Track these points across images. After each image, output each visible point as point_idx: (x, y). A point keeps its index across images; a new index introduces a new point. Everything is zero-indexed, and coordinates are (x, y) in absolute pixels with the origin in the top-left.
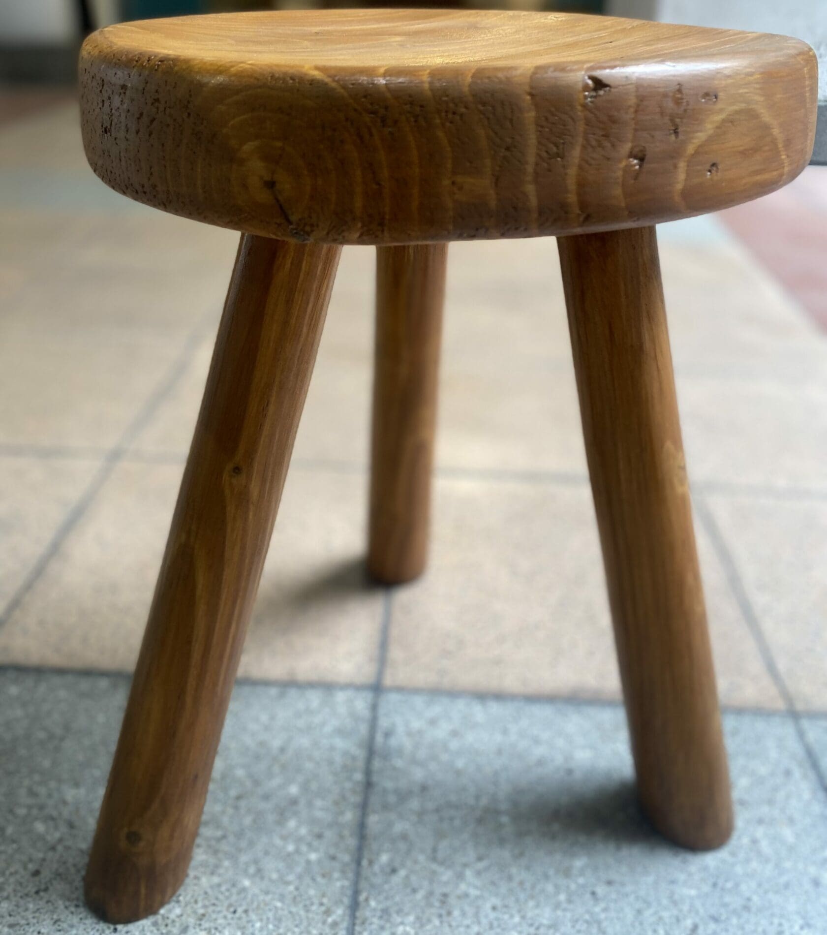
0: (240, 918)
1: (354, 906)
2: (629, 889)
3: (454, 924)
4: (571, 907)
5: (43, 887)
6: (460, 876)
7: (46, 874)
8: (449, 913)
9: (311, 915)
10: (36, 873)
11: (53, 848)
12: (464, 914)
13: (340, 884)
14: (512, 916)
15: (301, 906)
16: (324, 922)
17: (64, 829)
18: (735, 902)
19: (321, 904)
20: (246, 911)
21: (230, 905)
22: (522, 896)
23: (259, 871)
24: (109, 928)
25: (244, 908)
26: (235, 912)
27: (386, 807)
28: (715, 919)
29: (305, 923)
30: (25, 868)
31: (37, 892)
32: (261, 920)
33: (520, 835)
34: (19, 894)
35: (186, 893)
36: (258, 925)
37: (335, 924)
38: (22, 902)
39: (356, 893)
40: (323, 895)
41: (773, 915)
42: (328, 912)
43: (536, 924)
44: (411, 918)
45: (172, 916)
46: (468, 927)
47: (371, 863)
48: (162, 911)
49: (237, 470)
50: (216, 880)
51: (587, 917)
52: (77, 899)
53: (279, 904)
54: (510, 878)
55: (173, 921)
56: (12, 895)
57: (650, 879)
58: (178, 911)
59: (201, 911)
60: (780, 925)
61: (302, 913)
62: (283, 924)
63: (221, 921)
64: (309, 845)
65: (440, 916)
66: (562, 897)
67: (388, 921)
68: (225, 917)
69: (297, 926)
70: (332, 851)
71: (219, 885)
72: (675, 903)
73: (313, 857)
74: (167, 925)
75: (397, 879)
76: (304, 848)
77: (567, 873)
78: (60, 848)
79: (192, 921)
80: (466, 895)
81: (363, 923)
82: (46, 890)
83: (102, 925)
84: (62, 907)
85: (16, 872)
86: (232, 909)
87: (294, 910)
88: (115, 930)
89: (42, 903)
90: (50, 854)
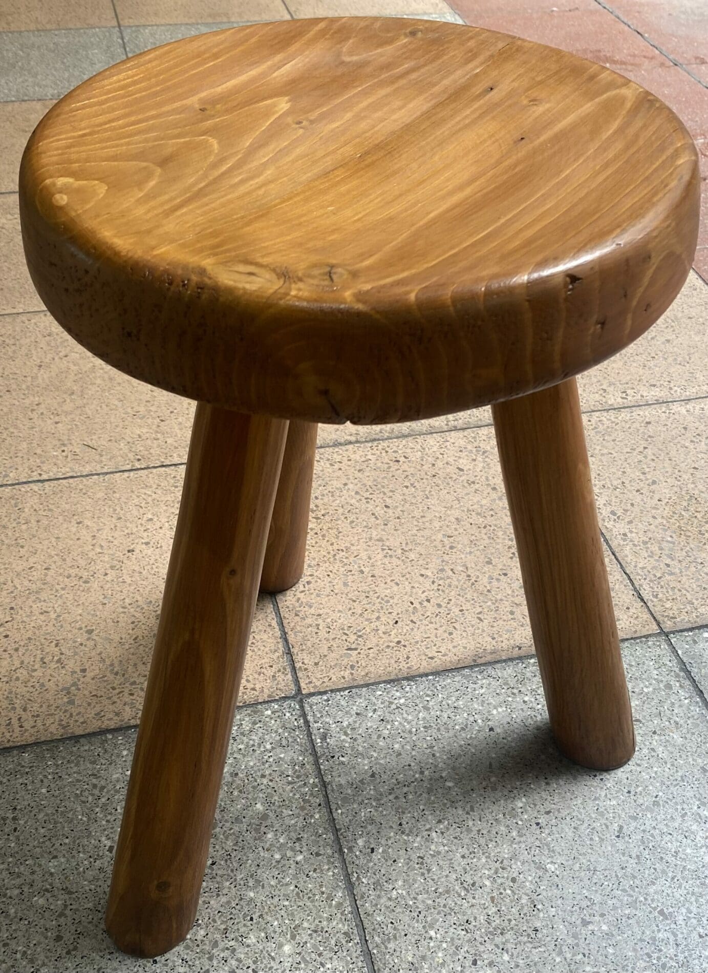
0: (258, 923)
1: (350, 886)
2: (564, 813)
3: (435, 877)
4: (522, 839)
5: (71, 947)
6: (429, 839)
7: (68, 937)
8: (429, 871)
9: (316, 904)
10: (59, 938)
11: (62, 915)
12: (441, 868)
13: (331, 874)
14: (479, 859)
15: (306, 898)
16: (330, 906)
17: (63, 897)
18: (648, 801)
19: (323, 893)
20: (261, 916)
21: (245, 916)
22: (482, 841)
23: (258, 881)
24: (149, 962)
25: (258, 914)
26: (252, 919)
27: (345, 800)
28: (635, 818)
29: (314, 912)
30: (46, 938)
31: (68, 953)
32: (277, 919)
33: (466, 794)
34: (53, 959)
35: (203, 914)
36: (276, 923)
37: (339, 905)
38: (59, 964)
39: (348, 876)
40: (321, 886)
41: (676, 803)
42: (330, 898)
43: (500, 860)
44: (400, 883)
45: (199, 938)
46: (447, 876)
47: (350, 849)
48: (188, 937)
49: (233, 572)
50: (224, 899)
51: (537, 843)
52: (109, 948)
53: (286, 903)
54: (469, 830)
55: (202, 941)
56: (46, 961)
57: (579, 801)
58: (202, 932)
59: (223, 927)
60: (683, 809)
61: (308, 904)
62: (297, 918)
63: (242, 930)
64: (292, 849)
65: (423, 874)
66: (514, 834)
67: (381, 889)
68: (245, 925)
69: (308, 915)
70: (315, 849)
71: (229, 902)
72: (602, 814)
73: (300, 858)
74: (198, 946)
75: (376, 856)
76: (289, 854)
77: (513, 814)
78: (67, 912)
79: (218, 936)
80: (439, 853)
81: (362, 897)
82: (75, 949)
83: (141, 962)
84: (98, 958)
85: (39, 943)
86: (249, 918)
87: (300, 904)
88: (155, 962)
89: (78, 960)
90: (62, 920)
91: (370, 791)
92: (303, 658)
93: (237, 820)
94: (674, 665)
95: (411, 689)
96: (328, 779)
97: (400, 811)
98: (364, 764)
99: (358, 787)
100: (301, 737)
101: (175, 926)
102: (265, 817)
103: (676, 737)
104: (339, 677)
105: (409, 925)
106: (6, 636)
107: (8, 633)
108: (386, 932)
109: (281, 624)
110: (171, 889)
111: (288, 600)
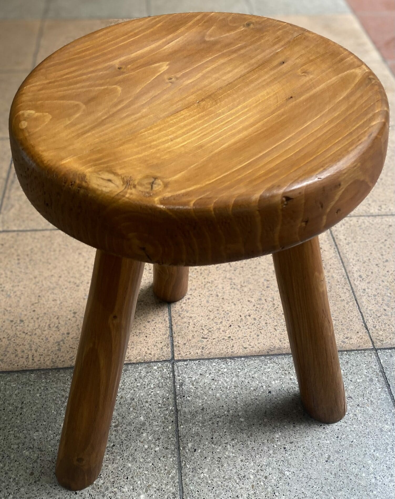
0: (130, 481)
1: (180, 468)
2: (300, 444)
3: (225, 470)
4: (275, 455)
5: (37, 479)
6: (225, 448)
7: (36, 474)
8: (222, 466)
9: (161, 475)
10: (32, 474)
11: (36, 462)
12: (229, 465)
13: (172, 460)
14: (250, 463)
15: (156, 471)
16: (168, 477)
17: (38, 452)
18: (346, 443)
19: (166, 470)
20: (132, 477)
21: (124, 476)
22: (253, 454)
23: (134, 459)
24: (73, 493)
25: (131, 476)
27: (186, 421)
28: (338, 452)
29: (159, 479)
30: (26, 473)
31: (35, 482)
32: (140, 480)
33: (250, 426)
34: (27, 484)
35: (103, 473)
36: (139, 482)
37: (173, 477)
38: (30, 487)
39: (180, 462)
40: (165, 466)
41: (362, 447)
42: (169, 473)
43: (261, 465)
44: (206, 470)
45: (100, 484)
46: (231, 470)
47: (184, 448)
48: (95, 483)
49: (115, 317)
50: (115, 466)
51: (283, 459)
52: (55, 483)
53: (146, 472)
54: (247, 447)
55: (101, 486)
56: (24, 484)
57: (310, 438)
58: (102, 481)
59: (112, 480)
60: (365, 451)
61: (157, 474)
62: (150, 481)
63: (122, 483)
64: (154, 444)
65: (219, 467)
66: (271, 452)
67: (196, 472)
68: (123, 481)
69: (156, 481)
70: (166, 445)
71: (118, 467)
72: (320, 448)
73: (157, 449)
74: (98, 488)
75: (196, 454)
76: (152, 446)
77: (273, 441)
78: (39, 461)
79: (109, 485)
80: (229, 457)
81: (185, 475)
82: (39, 480)
83: (69, 492)
84: (49, 487)
85: (22, 475)
86: (126, 477)
87: (153, 474)
88: (76, 493)
89: (39, 487)
90: (35, 464)
91: (200, 417)
92: (178, 340)
93: (130, 424)
94: (377, 368)
95: (231, 364)
96: (179, 408)
97: (213, 431)
98: (199, 402)
99: (194, 415)
100: (170, 383)
101: (86, 478)
102: (144, 424)
103: (370, 410)
104: (195, 352)
105: (206, 494)
106: (34, 311)
107: (35, 309)
108: (194, 496)
109: (170, 320)
110: (84, 462)
111: (177, 307)
